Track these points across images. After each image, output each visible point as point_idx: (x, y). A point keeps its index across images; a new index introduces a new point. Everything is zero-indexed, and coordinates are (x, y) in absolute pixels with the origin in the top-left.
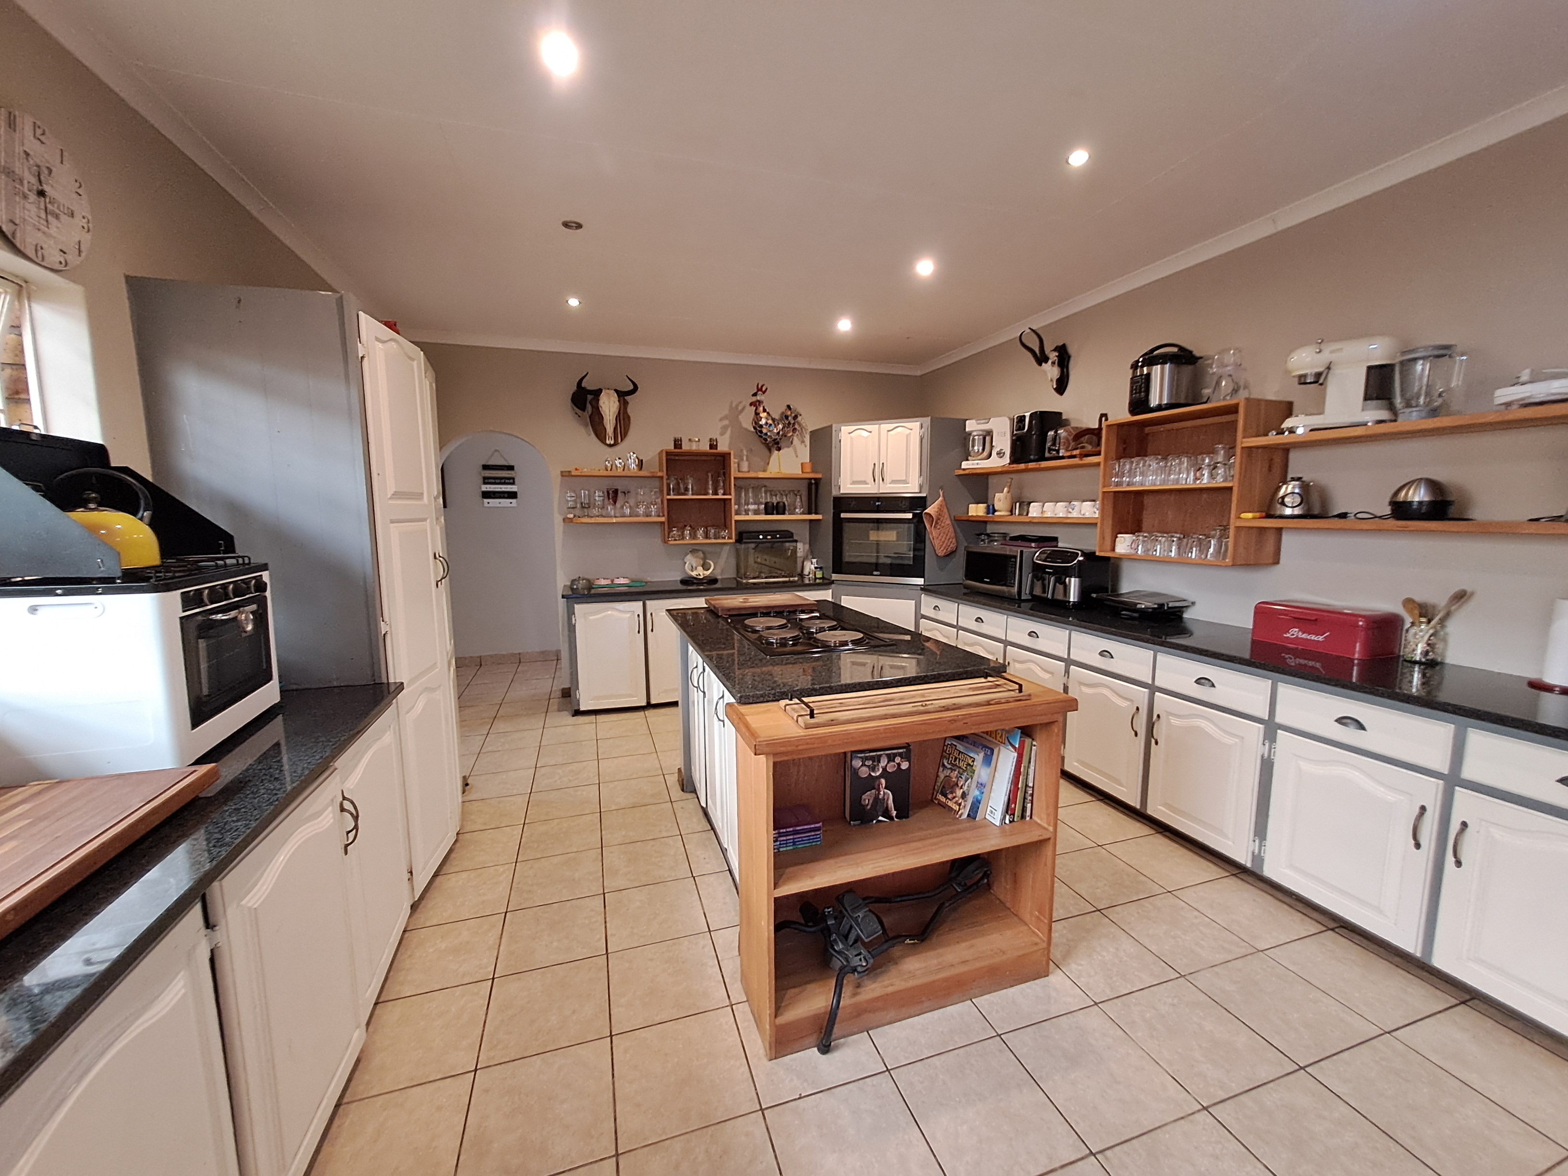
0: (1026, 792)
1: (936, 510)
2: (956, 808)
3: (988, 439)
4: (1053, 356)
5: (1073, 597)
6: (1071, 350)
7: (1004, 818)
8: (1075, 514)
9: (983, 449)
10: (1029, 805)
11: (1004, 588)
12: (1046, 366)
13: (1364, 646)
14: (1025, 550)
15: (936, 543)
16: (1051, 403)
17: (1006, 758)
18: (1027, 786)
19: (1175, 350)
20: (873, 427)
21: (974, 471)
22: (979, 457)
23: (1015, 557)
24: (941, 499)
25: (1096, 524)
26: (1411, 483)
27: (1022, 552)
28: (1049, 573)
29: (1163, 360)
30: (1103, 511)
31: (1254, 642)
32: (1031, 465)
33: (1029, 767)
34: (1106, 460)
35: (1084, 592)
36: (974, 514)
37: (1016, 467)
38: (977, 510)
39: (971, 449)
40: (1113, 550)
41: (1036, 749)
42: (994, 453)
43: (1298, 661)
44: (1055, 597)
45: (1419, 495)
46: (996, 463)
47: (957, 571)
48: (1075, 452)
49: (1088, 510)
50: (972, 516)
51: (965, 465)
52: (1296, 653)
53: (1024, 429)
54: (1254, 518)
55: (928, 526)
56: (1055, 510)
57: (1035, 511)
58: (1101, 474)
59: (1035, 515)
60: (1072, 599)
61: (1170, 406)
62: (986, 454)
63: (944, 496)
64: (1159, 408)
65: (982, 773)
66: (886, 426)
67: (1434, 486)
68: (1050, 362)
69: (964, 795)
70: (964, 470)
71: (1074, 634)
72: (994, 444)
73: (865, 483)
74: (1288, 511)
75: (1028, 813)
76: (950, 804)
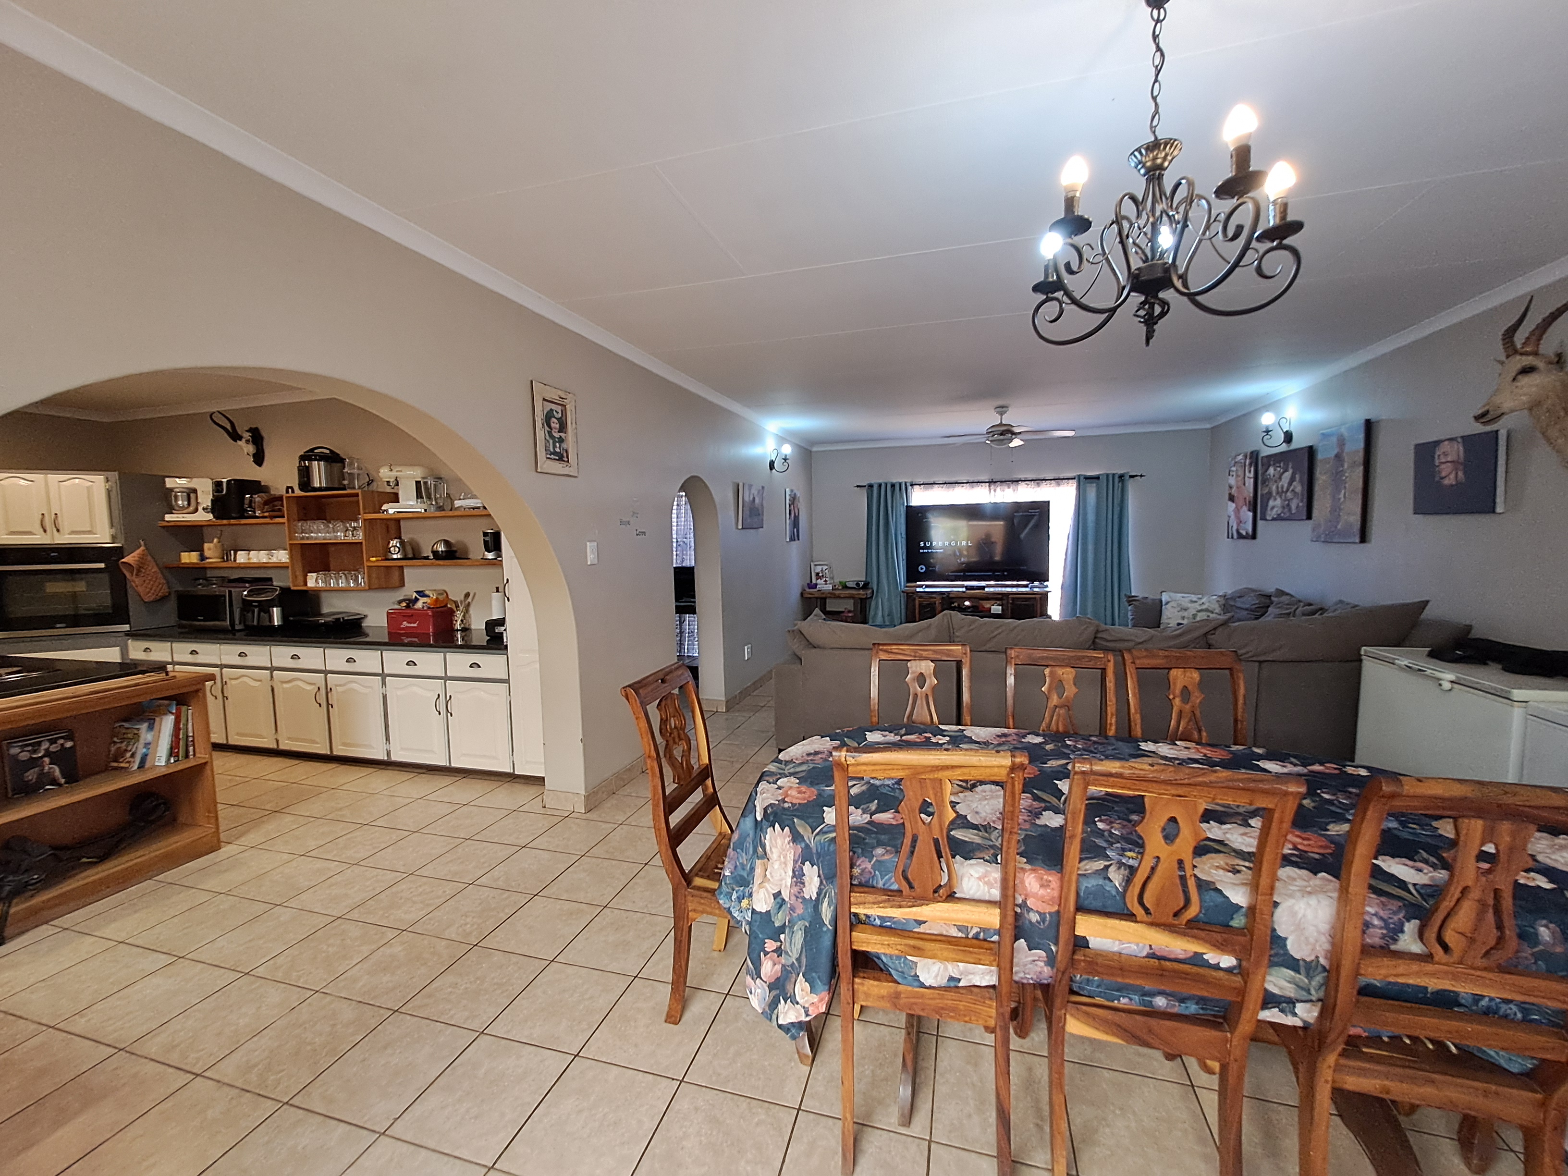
0: (187, 740)
1: (137, 559)
2: (127, 765)
3: (192, 496)
4: (247, 435)
5: (276, 622)
6: (264, 434)
7: (169, 760)
8: (274, 560)
9: (189, 504)
10: (191, 749)
11: (217, 623)
12: (242, 443)
13: (434, 625)
14: (233, 590)
15: (140, 589)
16: (250, 472)
17: (167, 723)
18: (187, 737)
19: (328, 452)
20: (38, 477)
21: (178, 524)
22: (185, 511)
23: (225, 596)
24: (142, 548)
25: (287, 567)
26: (437, 543)
27: (230, 592)
28: (255, 606)
29: (321, 458)
30: (291, 557)
31: (389, 633)
32: (233, 521)
33: (187, 724)
34: (288, 520)
35: (284, 616)
36: (188, 561)
37: (219, 522)
38: (189, 558)
39: (174, 503)
40: (306, 584)
41: (190, 712)
42: (200, 508)
43: (409, 639)
44: (261, 624)
45: (441, 548)
46: (203, 516)
47: (169, 614)
48: (266, 514)
49: (282, 556)
50: (185, 563)
51: (168, 517)
52: (408, 635)
53: (222, 491)
54: (377, 561)
55: (128, 575)
56: (259, 557)
57: (242, 557)
58: (286, 529)
59: (242, 561)
60: (276, 624)
61: (326, 489)
62: (191, 509)
63: (145, 545)
64: (320, 489)
65: (146, 736)
66: (54, 478)
67: (447, 543)
68: (244, 440)
69: (133, 756)
70: (168, 522)
71: (273, 648)
72: (199, 500)
73: (30, 533)
74: (395, 556)
75: (191, 753)
76: (122, 765)
